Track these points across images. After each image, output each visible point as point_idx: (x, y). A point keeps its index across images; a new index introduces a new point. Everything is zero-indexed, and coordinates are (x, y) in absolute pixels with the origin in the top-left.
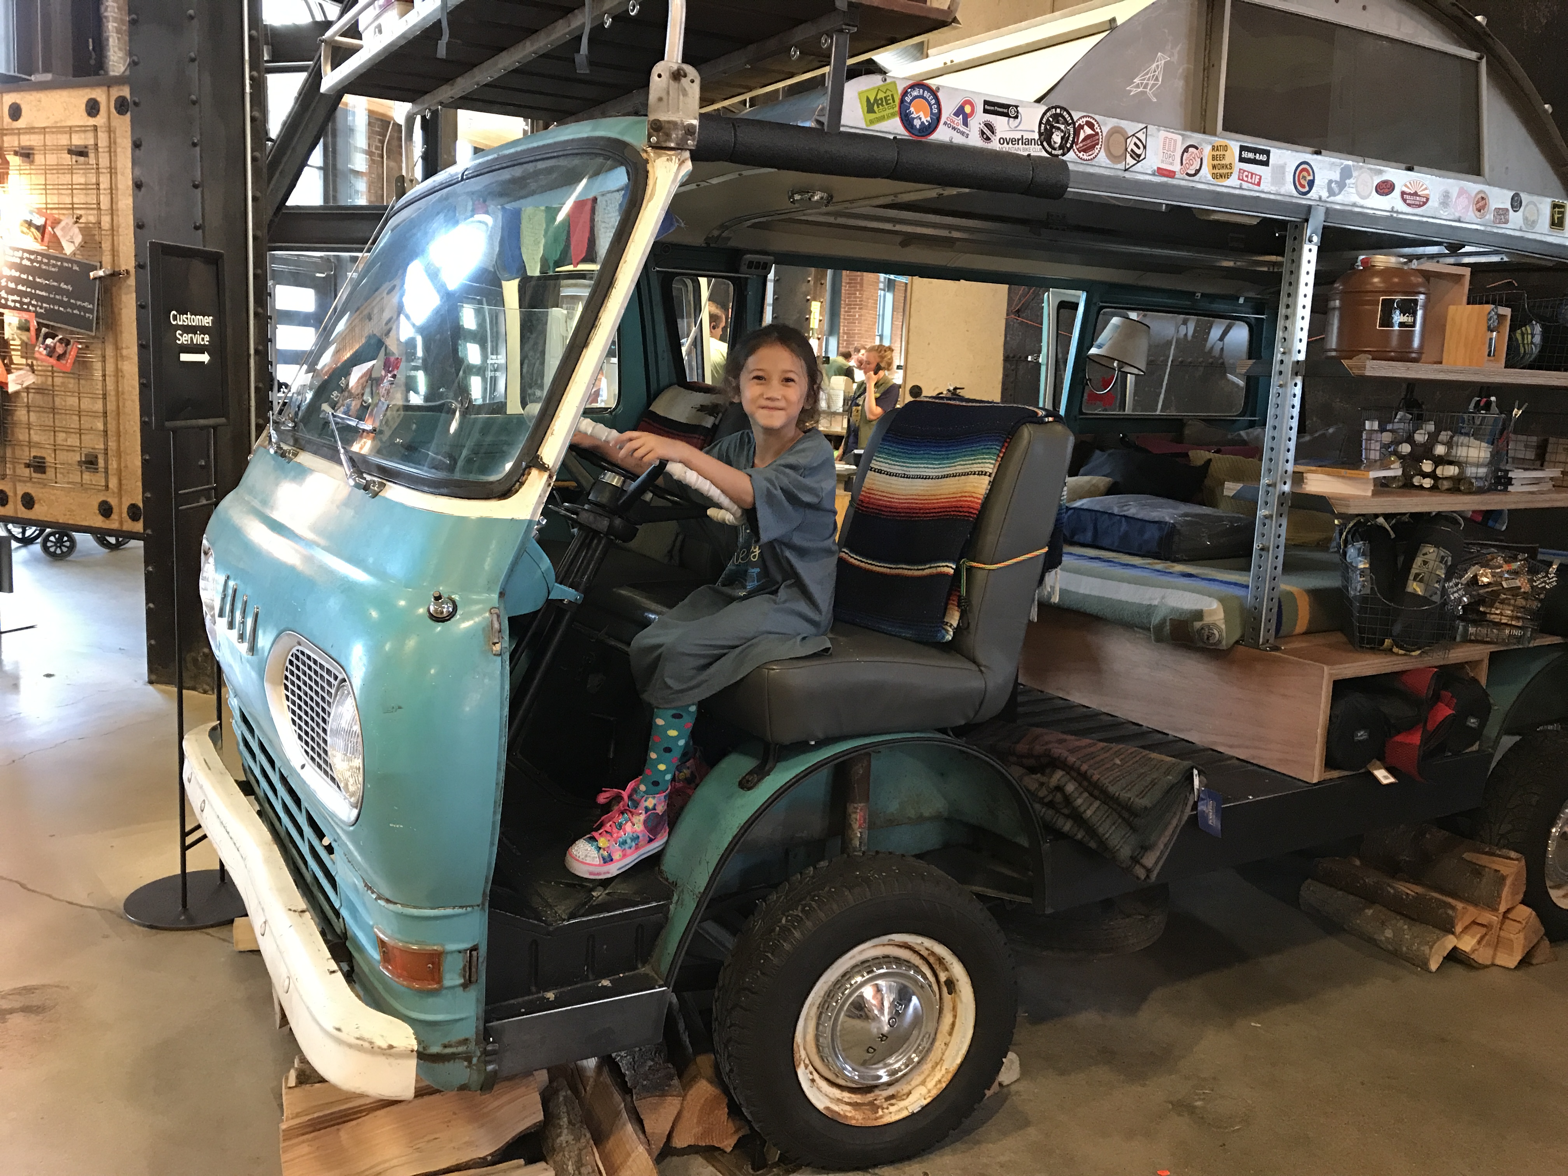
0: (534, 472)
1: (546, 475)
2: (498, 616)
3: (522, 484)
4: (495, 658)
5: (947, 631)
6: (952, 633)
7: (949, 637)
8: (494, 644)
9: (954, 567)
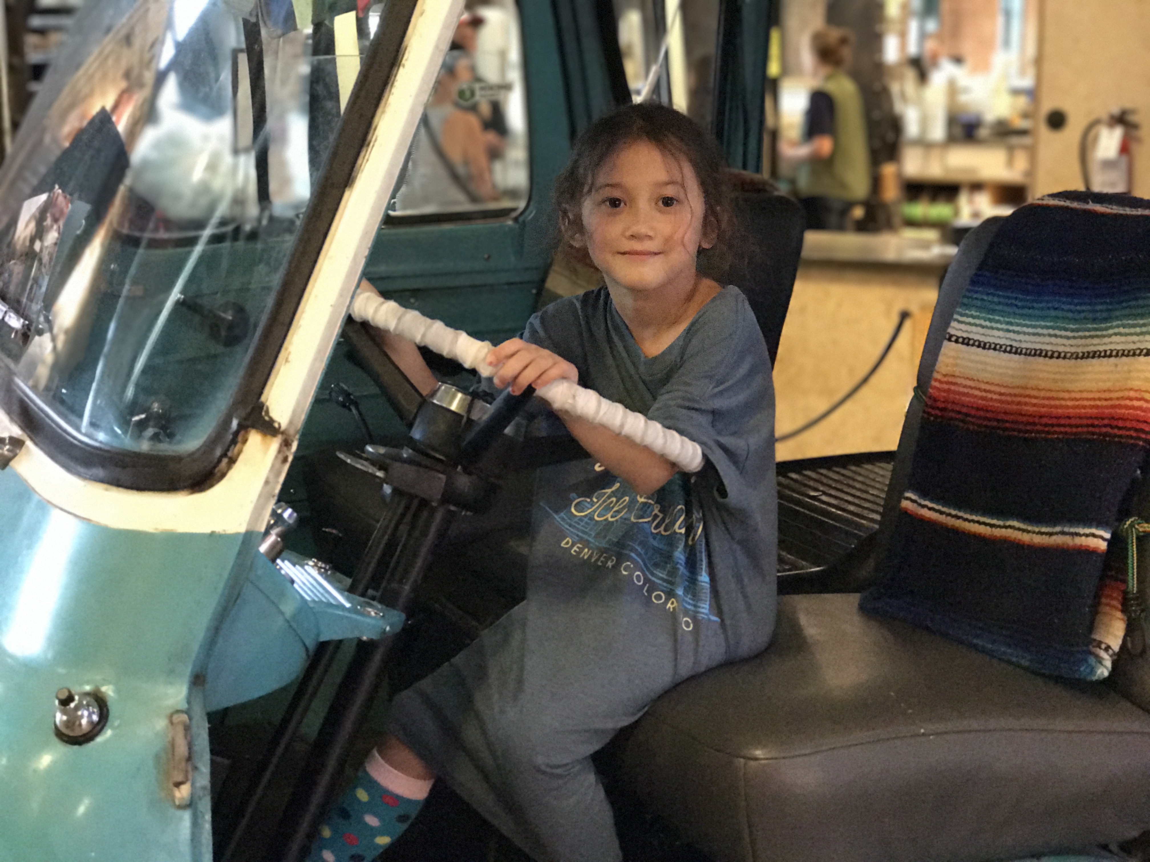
0: (254, 438)
1: (275, 444)
2: (187, 728)
3: (232, 461)
4: (179, 813)
5: (1100, 661)
6: (1108, 663)
7: (1104, 671)
8: (178, 785)
9: (1108, 536)
